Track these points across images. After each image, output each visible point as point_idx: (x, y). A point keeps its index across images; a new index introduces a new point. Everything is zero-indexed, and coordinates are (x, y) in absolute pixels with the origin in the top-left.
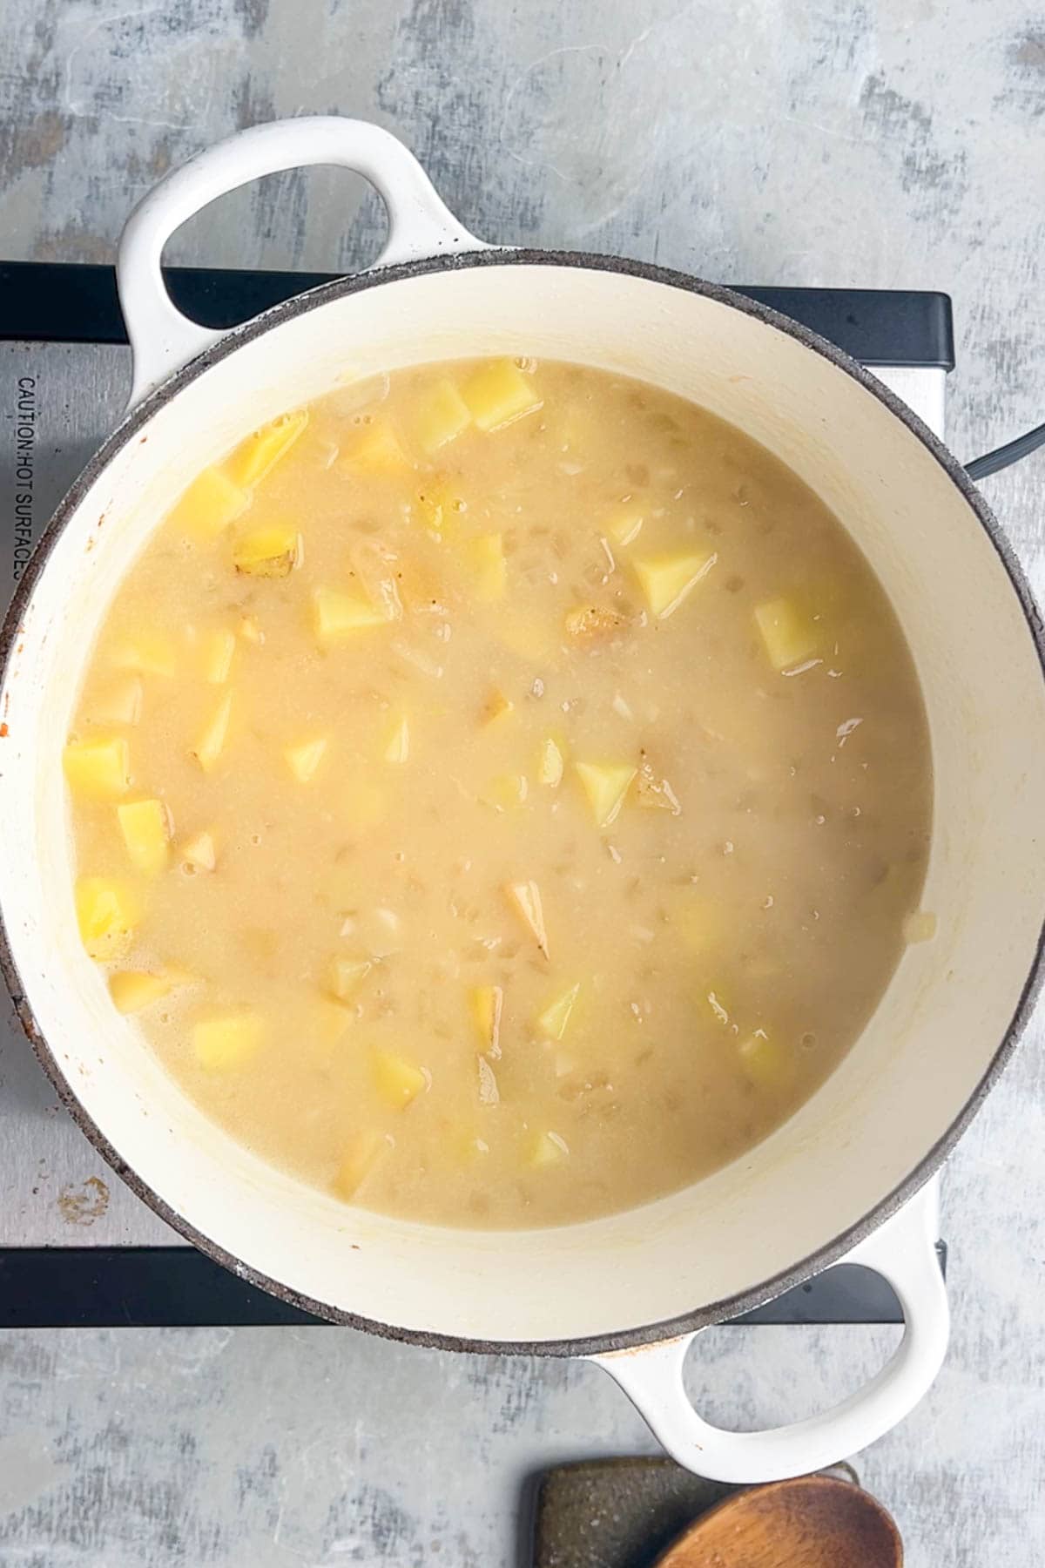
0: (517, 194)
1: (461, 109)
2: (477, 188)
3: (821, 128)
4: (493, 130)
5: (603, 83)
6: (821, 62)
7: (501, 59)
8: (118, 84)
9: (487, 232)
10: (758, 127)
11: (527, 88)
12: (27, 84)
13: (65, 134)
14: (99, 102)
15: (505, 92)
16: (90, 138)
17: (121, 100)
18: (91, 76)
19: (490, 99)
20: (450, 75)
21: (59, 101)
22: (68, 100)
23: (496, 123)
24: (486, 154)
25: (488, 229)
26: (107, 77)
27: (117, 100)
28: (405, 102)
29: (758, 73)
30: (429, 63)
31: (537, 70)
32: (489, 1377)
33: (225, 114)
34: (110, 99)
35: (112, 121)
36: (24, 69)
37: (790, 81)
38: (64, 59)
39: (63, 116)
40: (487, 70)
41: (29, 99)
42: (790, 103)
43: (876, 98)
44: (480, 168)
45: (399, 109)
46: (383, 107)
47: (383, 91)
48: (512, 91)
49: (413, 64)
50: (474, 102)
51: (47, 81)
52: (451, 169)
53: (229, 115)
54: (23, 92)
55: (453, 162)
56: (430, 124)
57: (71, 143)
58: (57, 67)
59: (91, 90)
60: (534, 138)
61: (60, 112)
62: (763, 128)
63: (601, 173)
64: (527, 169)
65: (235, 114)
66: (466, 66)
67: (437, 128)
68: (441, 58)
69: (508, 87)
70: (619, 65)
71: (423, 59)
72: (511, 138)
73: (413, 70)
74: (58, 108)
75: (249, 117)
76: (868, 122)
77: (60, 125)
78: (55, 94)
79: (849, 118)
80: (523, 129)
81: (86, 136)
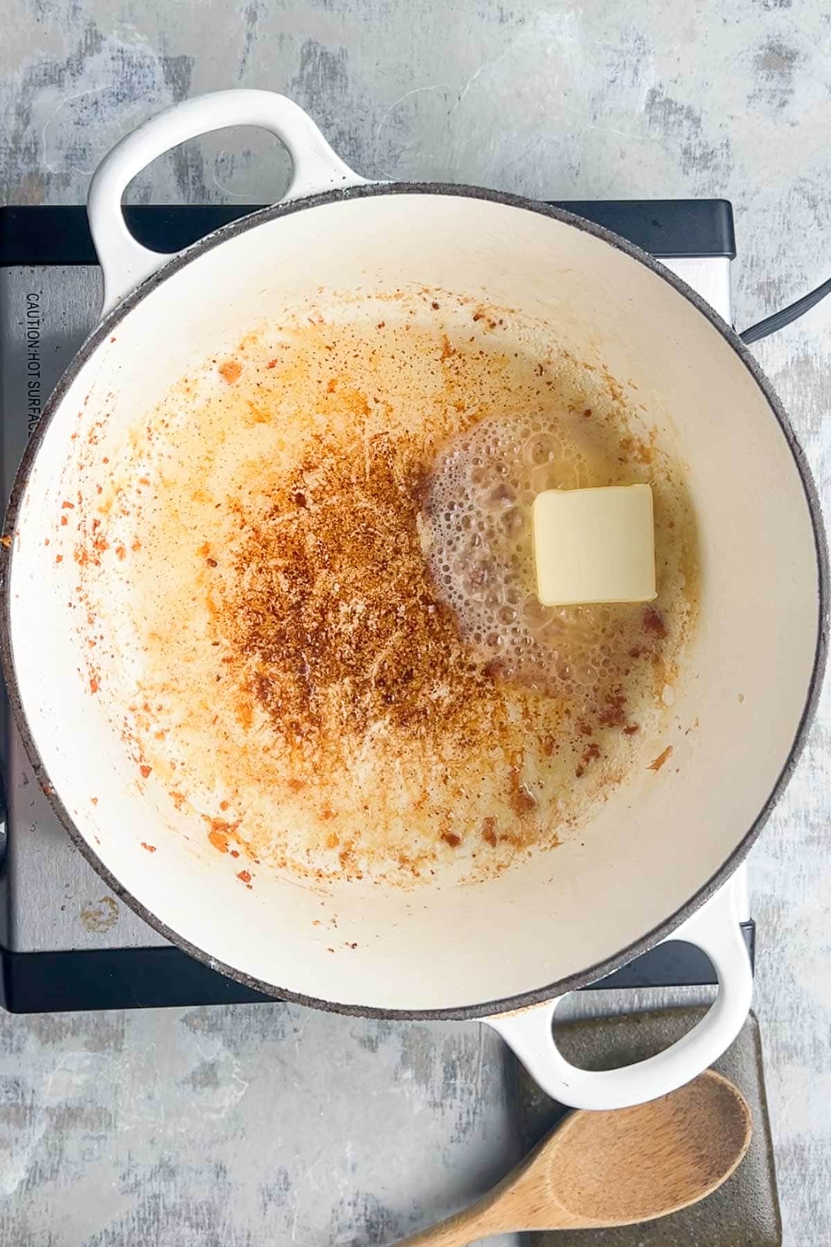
1: (343, 144)
3: (617, 132)
4: (369, 156)
5: (449, 113)
6: (613, 81)
7: (370, 102)
8: (82, 147)
10: (569, 136)
11: (391, 123)
12: (12, 154)
13: (46, 188)
14: (69, 161)
15: (376, 125)
16: (64, 190)
17: (85, 159)
18: (61, 142)
19: (364, 133)
20: (332, 118)
21: (39, 163)
22: (45, 162)
23: (371, 151)
26: (73, 143)
27: (82, 159)
29: (566, 95)
31: (398, 108)
32: (444, 1101)
34: (76, 159)
35: (80, 175)
36: (10, 141)
37: (591, 98)
38: (40, 131)
39: (43, 175)
40: (360, 111)
41: (16, 163)
42: (592, 115)
43: (658, 106)
48: (380, 125)
50: (352, 136)
51: (28, 149)
53: (168, 164)
54: (11, 159)
57: (50, 194)
58: (35, 138)
59: (62, 153)
60: (399, 160)
61: (40, 172)
62: (573, 137)
66: (344, 110)
68: (324, 105)
69: (377, 123)
70: (459, 98)
72: (383, 161)
74: (38, 169)
75: (183, 163)
76: (653, 124)
77: (41, 181)
78: (35, 159)
79: (637, 123)
80: (392, 153)
81: (61, 188)
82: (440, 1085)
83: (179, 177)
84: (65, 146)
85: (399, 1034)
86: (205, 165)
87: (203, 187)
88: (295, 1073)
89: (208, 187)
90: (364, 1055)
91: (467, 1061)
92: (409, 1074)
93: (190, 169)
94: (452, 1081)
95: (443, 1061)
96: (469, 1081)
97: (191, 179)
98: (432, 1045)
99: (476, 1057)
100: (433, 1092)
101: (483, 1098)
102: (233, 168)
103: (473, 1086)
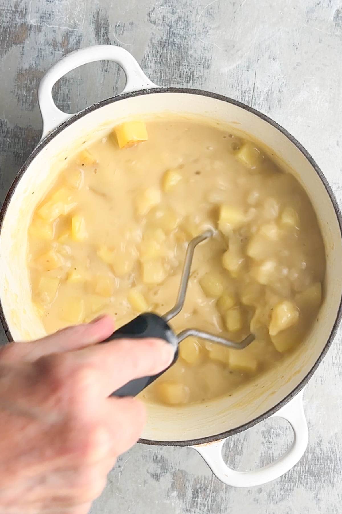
0: (202, 55)
1: (180, 23)
2: (187, 53)
3: (319, 29)
4: (193, 30)
5: (235, 12)
6: (319, 4)
7: (196, 3)
8: (49, 13)
9: (190, 70)
10: (294, 29)
11: (206, 14)
12: (14, 13)
13: (29, 32)
14: (42, 20)
15: (198, 15)
16: (38, 34)
17: (50, 18)
18: (39, 9)
19: (192, 18)
20: (176, 9)
21: (27, 19)
22: (30, 19)
23: (194, 28)
24: (190, 40)
25: (191, 68)
26: (45, 10)
27: (49, 19)
28: (159, 20)
29: (294, 8)
30: (168, 5)
31: (209, 7)
32: (191, 509)
33: (90, 24)
34: (46, 19)
35: (47, 27)
36: (13, 6)
37: (307, 11)
38: (29, 3)
39: (28, 25)
40: (190, 7)
41: (15, 18)
42: (307, 20)
43: (340, 18)
44: (188, 45)
45: (157, 22)
46: (151, 22)
47: (150, 15)
48: (200, 15)
49: (162, 5)
50: (185, 20)
51: (22, 11)
52: (177, 45)
53: (92, 25)
54: (12, 15)
55: (177, 43)
56: (169, 28)
57: (31, 35)
58: (26, 6)
59: (39, 15)
60: (208, 34)
61: (27, 24)
62: (296, 29)
63: (234, 47)
64: (206, 45)
65: (94, 25)
66: (182, 6)
67: (171, 30)
68: (172, 3)
69: (198, 14)
70: (241, 5)
71: (166, 3)
72: (200, 33)
73: (162, 7)
74: (25, 23)
75: (99, 25)
76: (336, 27)
77: (27, 29)
78: (25, 17)
79: (329, 25)
80: (204, 30)
81: (37, 33)
82: (190, 501)
83: (97, 32)
84: (40, 12)
85: (171, 473)
86: (110, 27)
87: (108, 39)
88: (118, 488)
89: (110, 39)
90: (153, 482)
91: (205, 489)
92: (175, 494)
93: (102, 29)
94: (196, 499)
95: (192, 488)
96: (204, 500)
97: (102, 33)
98: (187, 480)
99: (209, 488)
100: (186, 504)
101: (211, 509)
102: (124, 30)
103: (206, 503)
